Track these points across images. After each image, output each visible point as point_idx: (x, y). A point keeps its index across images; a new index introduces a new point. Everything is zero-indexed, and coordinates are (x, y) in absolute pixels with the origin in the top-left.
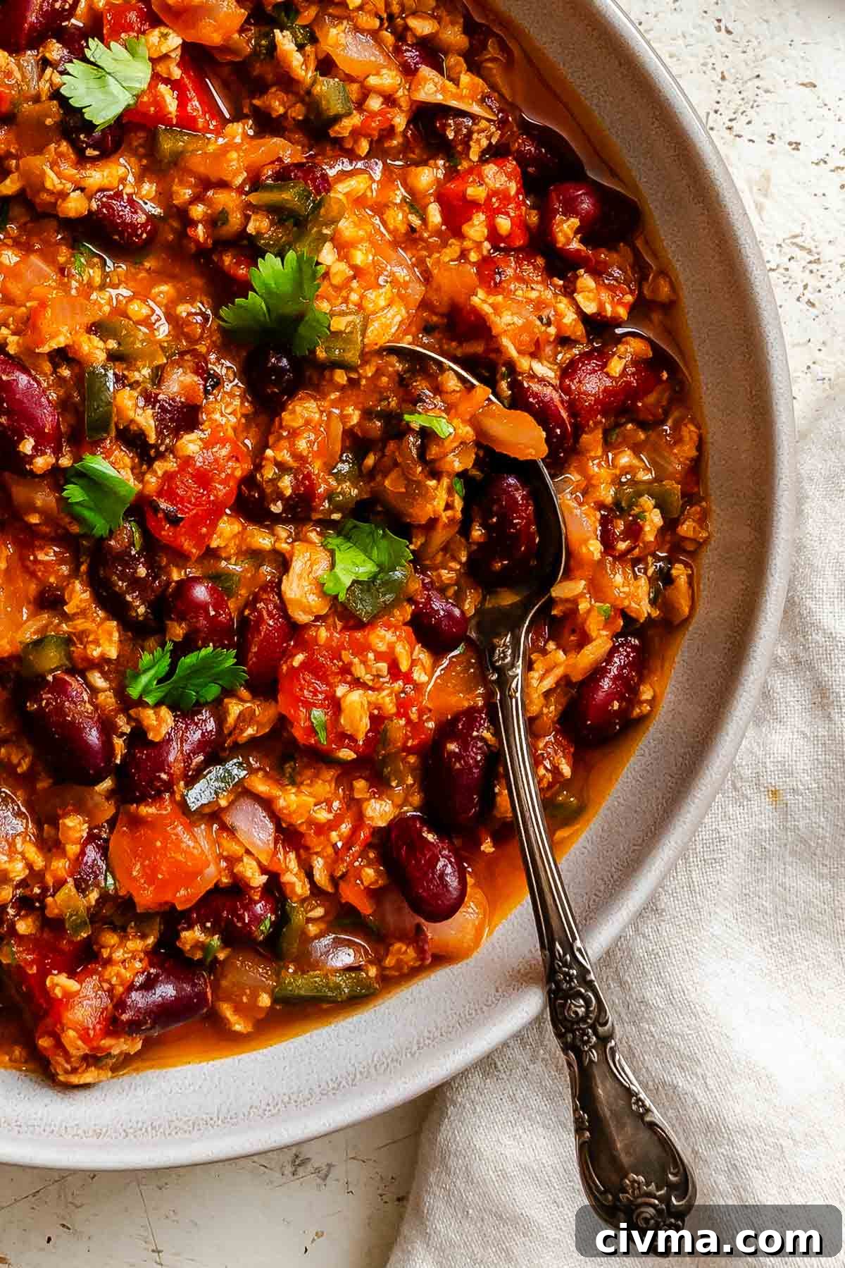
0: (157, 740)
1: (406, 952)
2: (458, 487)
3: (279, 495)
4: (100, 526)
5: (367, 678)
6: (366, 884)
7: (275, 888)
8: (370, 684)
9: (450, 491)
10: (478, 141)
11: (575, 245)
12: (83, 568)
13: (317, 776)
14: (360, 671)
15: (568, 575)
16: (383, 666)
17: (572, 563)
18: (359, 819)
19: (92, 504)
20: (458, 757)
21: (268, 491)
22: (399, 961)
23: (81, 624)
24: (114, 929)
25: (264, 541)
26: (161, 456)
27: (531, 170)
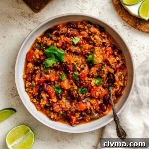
0: (80, 96)
1: (102, 115)
2: (106, 75)
6: (98, 109)
8: (99, 92)
10: (108, 45)
11: (116, 54)
12: (74, 82)
13: (94, 99)
15: (116, 82)
18: (98, 103)
19: (75, 76)
20: (106, 98)
21: (90, 75)
23: (74, 86)
24: (77, 113)
26: (81, 72)
27: (113, 48)
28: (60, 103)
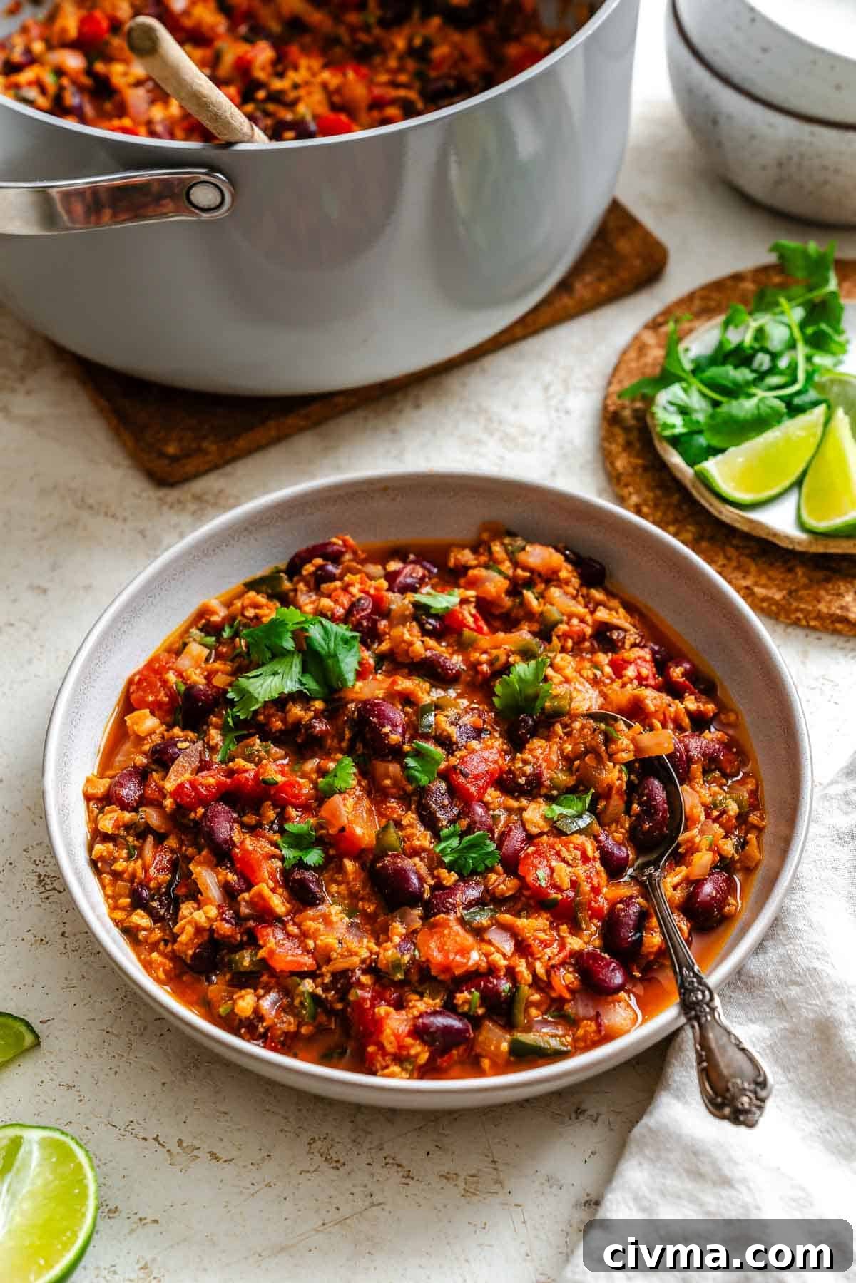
0: (448, 884)
1: (590, 1026)
2: (624, 768)
3: (524, 774)
4: (424, 780)
5: (569, 858)
6: (567, 983)
7: (511, 973)
8: (571, 862)
9: (620, 771)
10: (629, 639)
11: (682, 680)
12: (413, 807)
13: (539, 916)
14: (564, 853)
15: (686, 829)
16: (578, 853)
17: (689, 823)
18: (562, 946)
19: (420, 768)
20: (623, 910)
21: (518, 773)
22: (586, 1032)
23: (409, 831)
24: (417, 992)
25: (515, 804)
26: (459, 749)
27: (658, 656)
28: (310, 925)
